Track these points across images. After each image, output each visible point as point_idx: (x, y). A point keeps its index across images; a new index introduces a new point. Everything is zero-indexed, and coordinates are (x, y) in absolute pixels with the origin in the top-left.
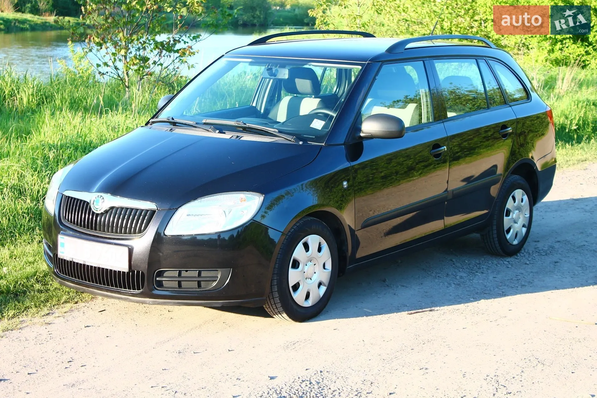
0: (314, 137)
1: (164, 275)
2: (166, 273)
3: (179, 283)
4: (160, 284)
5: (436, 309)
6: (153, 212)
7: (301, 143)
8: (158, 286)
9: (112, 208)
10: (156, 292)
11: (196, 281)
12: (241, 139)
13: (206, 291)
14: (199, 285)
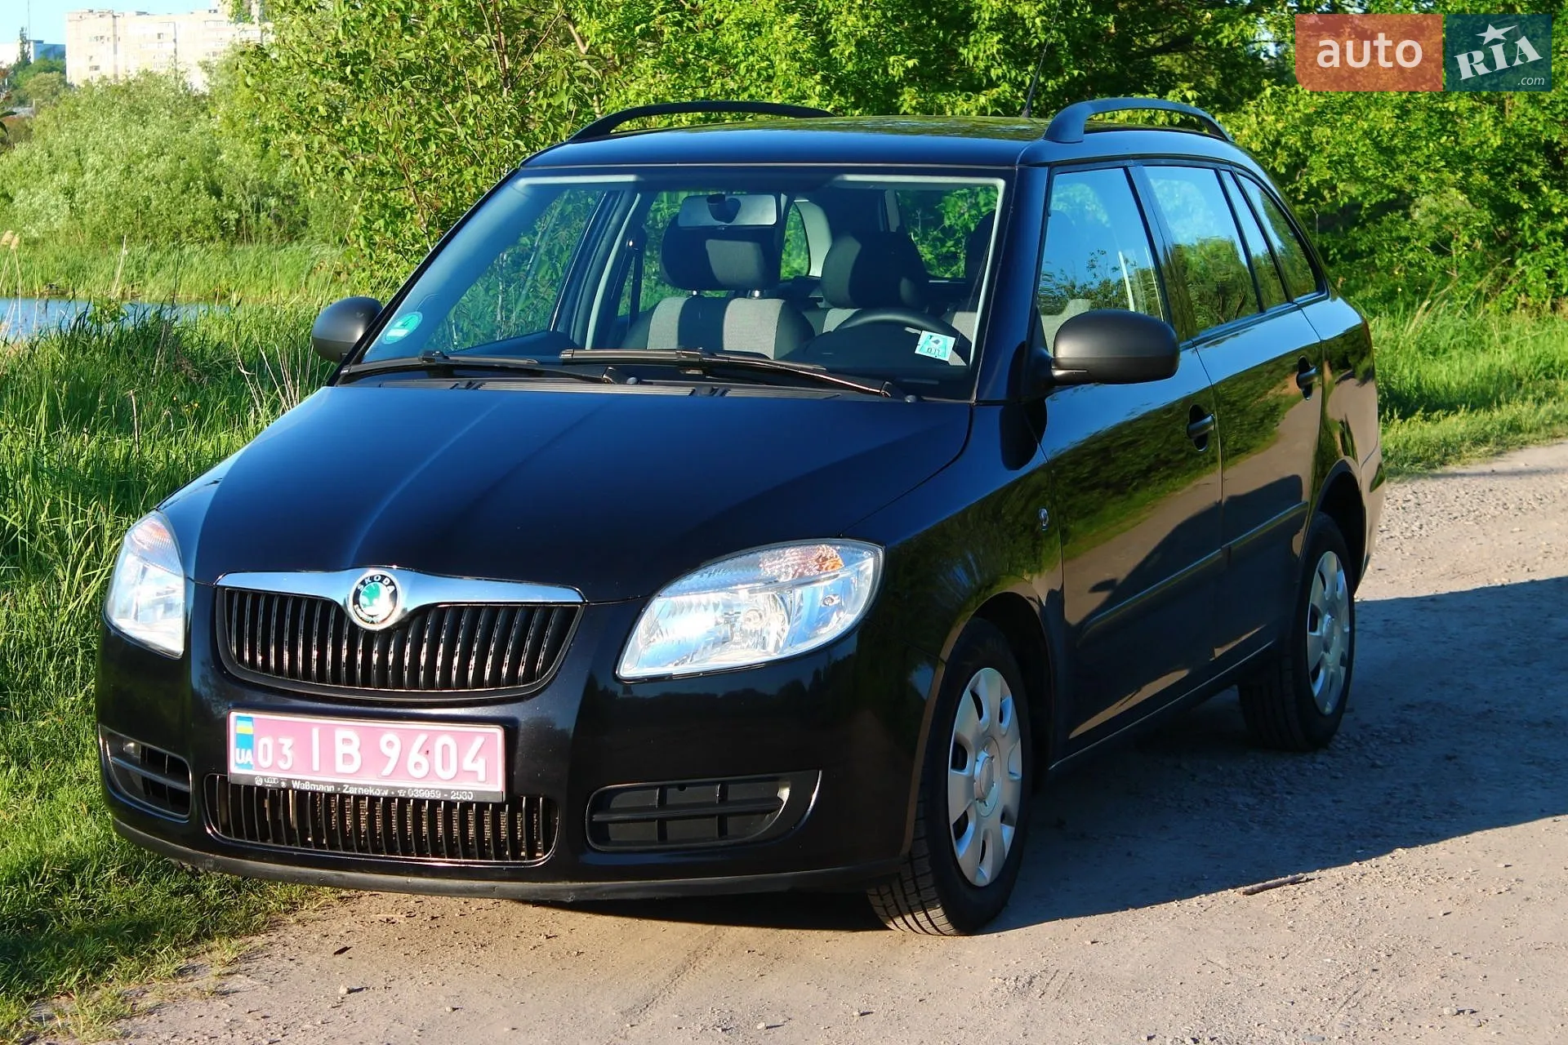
0: (937, 383)
1: (613, 805)
2: (618, 797)
3: (662, 822)
4: (601, 833)
5: (1309, 876)
6: (568, 611)
7: (909, 399)
8: (596, 841)
9: (422, 611)
10: (589, 858)
11: (713, 816)
12: (728, 395)
13: (746, 843)
14: (723, 831)
